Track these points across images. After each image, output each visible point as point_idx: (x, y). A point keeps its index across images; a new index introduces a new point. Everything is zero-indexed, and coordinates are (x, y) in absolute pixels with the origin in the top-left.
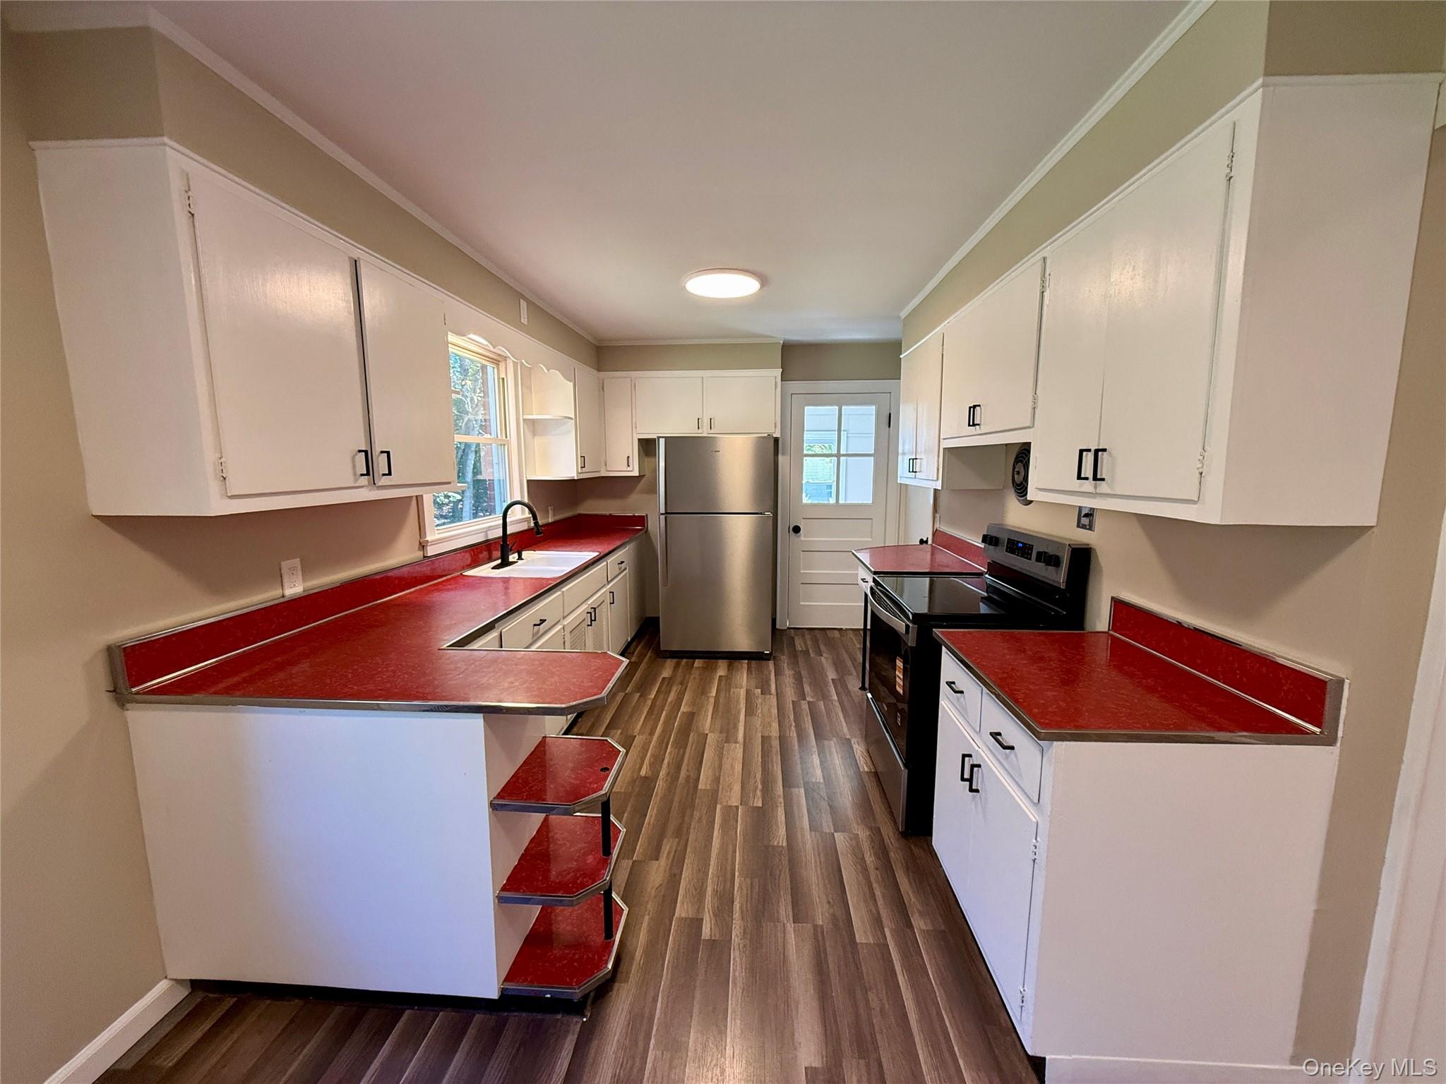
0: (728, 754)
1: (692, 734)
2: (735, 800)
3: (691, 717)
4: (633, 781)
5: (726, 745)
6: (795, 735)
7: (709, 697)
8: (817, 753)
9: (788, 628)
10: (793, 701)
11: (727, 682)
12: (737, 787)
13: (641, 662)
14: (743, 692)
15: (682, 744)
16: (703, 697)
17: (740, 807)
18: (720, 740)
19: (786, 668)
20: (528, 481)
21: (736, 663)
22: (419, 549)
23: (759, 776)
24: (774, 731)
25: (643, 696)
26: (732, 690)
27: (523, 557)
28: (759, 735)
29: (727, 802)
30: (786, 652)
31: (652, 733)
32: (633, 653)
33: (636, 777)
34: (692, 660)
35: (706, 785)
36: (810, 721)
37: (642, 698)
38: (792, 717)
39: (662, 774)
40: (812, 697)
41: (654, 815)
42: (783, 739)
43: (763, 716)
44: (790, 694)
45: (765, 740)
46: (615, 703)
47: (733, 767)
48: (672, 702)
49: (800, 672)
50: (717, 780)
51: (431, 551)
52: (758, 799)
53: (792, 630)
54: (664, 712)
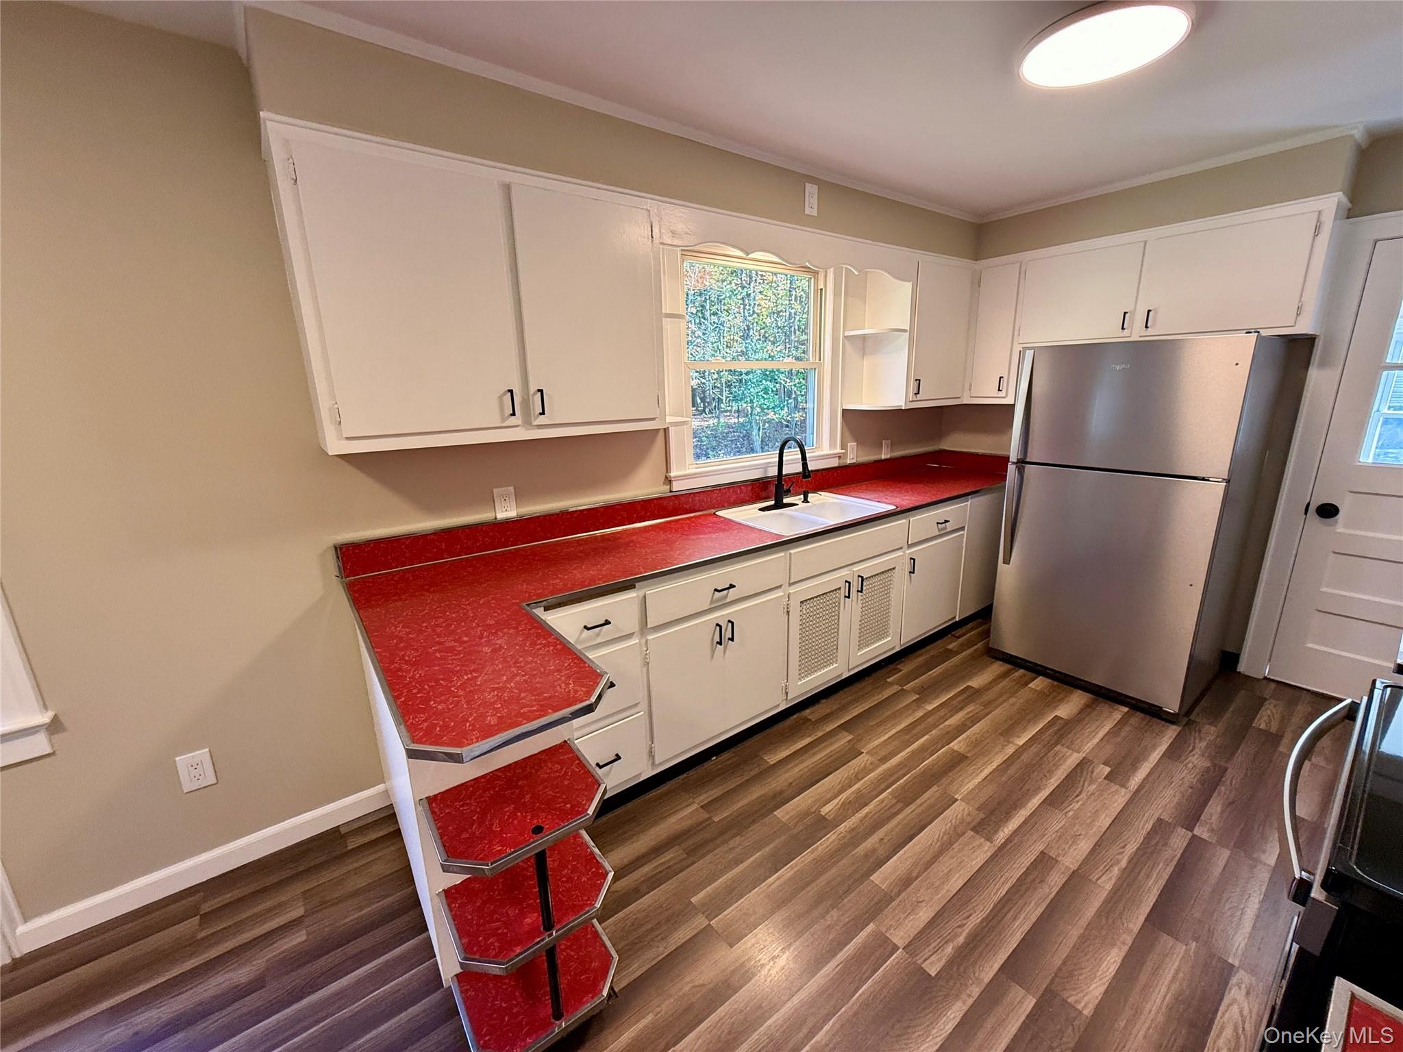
0: (960, 851)
1: (935, 788)
2: (899, 937)
3: (957, 761)
4: (807, 814)
5: (971, 833)
6: (1109, 886)
7: (1009, 742)
8: (1126, 948)
9: (1265, 678)
10: (1160, 820)
11: (1063, 731)
12: (924, 915)
13: (957, 653)
14: (1073, 759)
15: (906, 798)
16: (1002, 739)
17: (900, 950)
18: (969, 819)
19: (1197, 750)
20: (844, 411)
21: (1105, 707)
22: (664, 484)
23: (976, 919)
24: (1072, 858)
25: (918, 703)
26: (1059, 747)
27: (809, 500)
28: (1040, 847)
29: (888, 929)
30: (1222, 725)
31: (884, 760)
32: (959, 638)
33: (814, 809)
34: (1034, 675)
35: (883, 883)
36: (1166, 876)
37: (915, 704)
38: (1131, 848)
39: (843, 827)
40: (1212, 830)
41: (785, 878)
42: (1077, 881)
43: (1076, 817)
44: (1165, 802)
45: (1044, 862)
46: (880, 696)
47: (948, 875)
48: (949, 726)
49: (1226, 769)
50: (906, 882)
51: (678, 487)
52: (939, 960)
53: (1273, 685)
54: (927, 737)
